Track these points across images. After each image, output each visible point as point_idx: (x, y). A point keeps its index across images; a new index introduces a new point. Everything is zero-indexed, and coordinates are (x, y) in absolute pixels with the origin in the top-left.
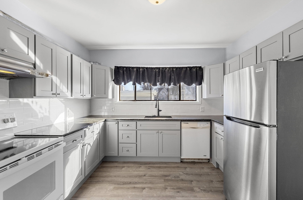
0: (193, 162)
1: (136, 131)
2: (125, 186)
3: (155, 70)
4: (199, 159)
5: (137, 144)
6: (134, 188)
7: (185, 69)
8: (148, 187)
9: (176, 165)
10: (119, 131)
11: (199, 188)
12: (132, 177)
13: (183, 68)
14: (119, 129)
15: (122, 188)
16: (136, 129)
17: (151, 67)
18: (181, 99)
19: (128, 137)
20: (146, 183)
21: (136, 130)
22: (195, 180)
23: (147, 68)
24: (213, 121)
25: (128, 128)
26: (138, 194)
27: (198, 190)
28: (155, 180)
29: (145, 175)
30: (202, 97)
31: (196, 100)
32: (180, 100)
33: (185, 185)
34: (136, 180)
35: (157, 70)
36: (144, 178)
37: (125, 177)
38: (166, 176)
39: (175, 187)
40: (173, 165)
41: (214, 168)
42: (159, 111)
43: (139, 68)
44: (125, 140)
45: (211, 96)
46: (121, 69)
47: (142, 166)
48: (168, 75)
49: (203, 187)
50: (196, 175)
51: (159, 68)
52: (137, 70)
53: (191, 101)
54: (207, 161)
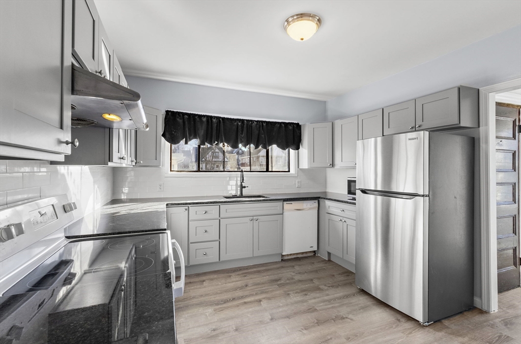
0: (298, 259)
1: (220, 220)
2: (230, 304)
3: (236, 124)
4: (303, 253)
5: (220, 242)
6: (245, 303)
7: (278, 126)
8: (264, 298)
9: (278, 266)
10: (190, 223)
11: (325, 286)
12: (230, 291)
13: (276, 123)
14: (190, 219)
15: (227, 308)
16: (220, 216)
17: (230, 117)
18: (270, 170)
19: (206, 231)
20: (256, 294)
21: (219, 218)
22: (315, 278)
23: (224, 119)
24: (322, 198)
25: (207, 216)
26: (257, 308)
27: (326, 288)
28: (266, 288)
29: (246, 286)
30: (298, 167)
31: (289, 171)
32: (267, 171)
33: (307, 286)
34: (239, 293)
35: (240, 124)
36: (248, 288)
37: (217, 293)
38: (277, 280)
39: (298, 291)
40: (275, 266)
41: (325, 260)
42: (242, 187)
43: (211, 117)
44: (202, 237)
45: (315, 165)
46: (180, 116)
47: (233, 274)
48: (256, 132)
49: (329, 284)
50: (311, 272)
51: (242, 121)
52: (208, 121)
53: (282, 172)
54: (312, 254)
